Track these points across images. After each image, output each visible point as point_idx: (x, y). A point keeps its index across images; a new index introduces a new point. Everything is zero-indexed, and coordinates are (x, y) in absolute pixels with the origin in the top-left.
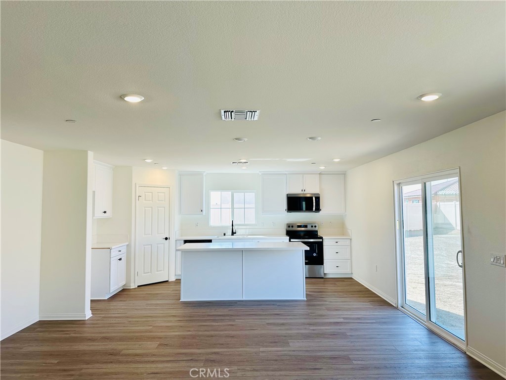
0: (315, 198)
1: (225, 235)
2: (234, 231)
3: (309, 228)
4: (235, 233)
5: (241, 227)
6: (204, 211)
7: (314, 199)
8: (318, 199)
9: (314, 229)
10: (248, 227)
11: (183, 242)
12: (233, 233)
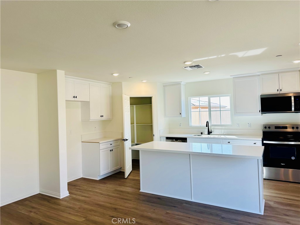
0: (294, 97)
4: (212, 132)
5: (216, 127)
6: (182, 114)
9: (295, 130)
10: (223, 128)
11: (165, 138)
12: (209, 133)
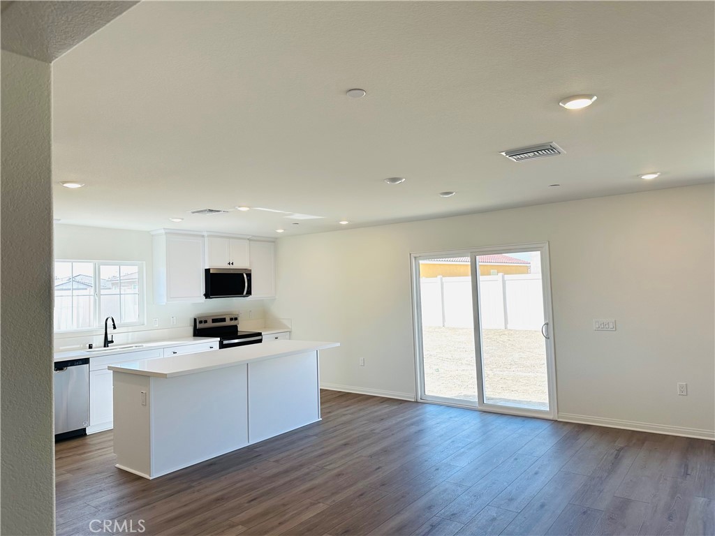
0: (246, 274)
1: (90, 347)
2: (109, 339)
3: (228, 323)
4: (112, 342)
7: (245, 276)
8: (249, 276)
9: (233, 323)
12: (107, 342)
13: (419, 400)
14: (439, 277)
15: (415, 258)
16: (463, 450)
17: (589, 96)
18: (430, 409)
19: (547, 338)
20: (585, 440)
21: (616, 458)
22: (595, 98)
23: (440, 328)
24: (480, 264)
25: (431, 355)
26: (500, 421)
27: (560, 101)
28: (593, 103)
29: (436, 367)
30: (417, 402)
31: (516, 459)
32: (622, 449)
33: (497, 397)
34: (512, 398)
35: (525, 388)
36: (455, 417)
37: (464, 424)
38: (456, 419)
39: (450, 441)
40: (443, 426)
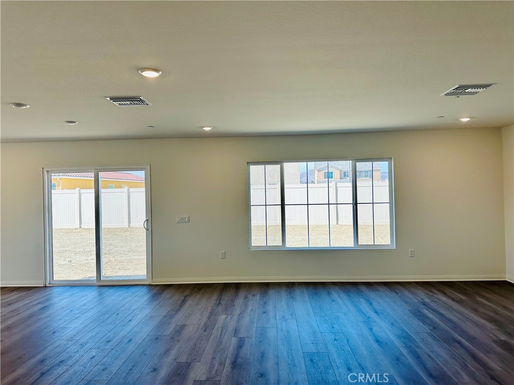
13: (48, 285)
14: (77, 189)
15: (48, 171)
16: (78, 315)
17: (156, 70)
18: (56, 290)
19: (147, 230)
20: (167, 294)
21: (183, 302)
22: (160, 72)
23: (77, 229)
24: (102, 179)
25: (66, 251)
26: (111, 291)
27: (139, 69)
28: (160, 75)
29: (69, 259)
30: (45, 287)
31: (118, 314)
32: (187, 295)
33: (114, 275)
34: (125, 275)
35: (135, 266)
36: (77, 293)
37: (83, 297)
38: (78, 294)
39: (69, 310)
40: (65, 301)
